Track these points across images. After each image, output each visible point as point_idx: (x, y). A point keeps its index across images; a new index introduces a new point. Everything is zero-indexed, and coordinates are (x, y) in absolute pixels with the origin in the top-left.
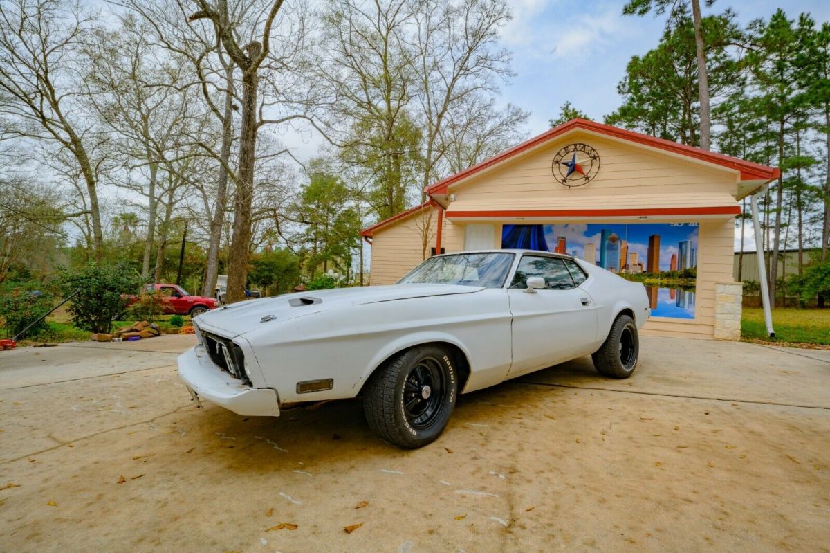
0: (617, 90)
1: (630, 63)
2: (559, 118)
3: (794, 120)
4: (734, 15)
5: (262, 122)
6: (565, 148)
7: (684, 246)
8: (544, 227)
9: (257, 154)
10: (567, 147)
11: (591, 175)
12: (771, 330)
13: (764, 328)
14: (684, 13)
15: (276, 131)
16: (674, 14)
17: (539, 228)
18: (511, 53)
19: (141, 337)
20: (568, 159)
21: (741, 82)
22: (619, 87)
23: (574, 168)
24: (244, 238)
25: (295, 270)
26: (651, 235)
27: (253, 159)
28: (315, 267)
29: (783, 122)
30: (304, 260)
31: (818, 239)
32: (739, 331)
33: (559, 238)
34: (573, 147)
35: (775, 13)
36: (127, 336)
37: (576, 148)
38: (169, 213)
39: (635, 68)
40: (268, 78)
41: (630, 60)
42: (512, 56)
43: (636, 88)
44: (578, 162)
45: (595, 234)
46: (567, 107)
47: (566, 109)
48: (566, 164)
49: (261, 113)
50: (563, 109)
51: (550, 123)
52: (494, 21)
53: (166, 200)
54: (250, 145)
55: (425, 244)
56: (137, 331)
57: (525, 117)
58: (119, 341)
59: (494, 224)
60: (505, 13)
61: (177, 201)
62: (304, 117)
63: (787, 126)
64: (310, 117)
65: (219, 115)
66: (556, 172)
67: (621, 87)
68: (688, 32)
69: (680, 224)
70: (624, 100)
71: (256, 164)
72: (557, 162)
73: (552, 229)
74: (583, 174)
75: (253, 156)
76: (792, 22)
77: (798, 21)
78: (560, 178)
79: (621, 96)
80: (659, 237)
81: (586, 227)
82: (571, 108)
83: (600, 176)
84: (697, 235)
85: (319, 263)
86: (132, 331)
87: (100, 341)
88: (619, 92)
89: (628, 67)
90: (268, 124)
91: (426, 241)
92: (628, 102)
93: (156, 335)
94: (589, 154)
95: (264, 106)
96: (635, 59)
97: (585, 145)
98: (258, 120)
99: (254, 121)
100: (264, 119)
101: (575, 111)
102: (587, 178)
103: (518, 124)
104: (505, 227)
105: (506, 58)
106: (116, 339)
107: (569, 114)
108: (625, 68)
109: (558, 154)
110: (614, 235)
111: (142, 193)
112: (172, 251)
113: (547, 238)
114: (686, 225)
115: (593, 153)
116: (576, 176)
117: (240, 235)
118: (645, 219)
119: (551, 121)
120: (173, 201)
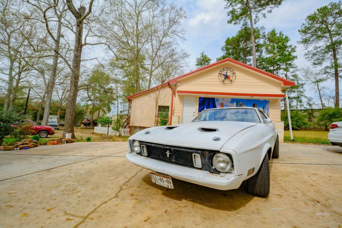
0: (221, 49)
1: (227, 40)
2: (200, 57)
3: (276, 67)
4: (264, 29)
5: (86, 44)
6: (223, 69)
7: (265, 108)
8: (215, 99)
9: (82, 59)
10: (224, 68)
11: (233, 80)
12: (292, 138)
13: (290, 137)
14: (247, 25)
15: (91, 49)
16: (243, 25)
17: (213, 99)
18: (186, 31)
19: (30, 148)
20: (224, 73)
21: (261, 51)
22: (222, 48)
23: (227, 77)
24: (74, 98)
25: (83, 114)
26: (254, 103)
27: (80, 61)
28: (94, 112)
29: (274, 67)
30: (88, 109)
31: (283, 107)
32: (283, 139)
33: (221, 103)
34: (226, 68)
35: (273, 29)
36: (22, 147)
37: (227, 69)
38: (18, 83)
39: (228, 42)
40: (88, 24)
41: (227, 39)
42: (186, 32)
43: (227, 49)
44: (228, 74)
45: (234, 103)
46: (203, 53)
47: (202, 54)
48: (224, 75)
49: (85, 39)
50: (201, 54)
51: (196, 59)
52: (180, 18)
53: (17, 77)
54: (79, 54)
55: (157, 104)
56: (27, 144)
57: (188, 56)
58: (17, 150)
59: (195, 97)
60: (184, 15)
61: (22, 78)
62: (106, 44)
63: (275, 68)
64: (108, 44)
65: (54, 39)
66: (220, 78)
67: (223, 48)
68: (247, 32)
69: (263, 100)
70: (224, 53)
71: (82, 63)
72: (220, 74)
73: (218, 100)
74: (230, 79)
75: (80, 59)
76: (277, 34)
77: (279, 33)
78: (221, 80)
79: (223, 52)
80: (256, 104)
81: (231, 99)
82: (204, 54)
83: (236, 81)
84: (269, 104)
85: (96, 111)
86: (24, 144)
87: (5, 150)
88: (222, 50)
89: (226, 41)
90: (89, 45)
91: (157, 103)
92: (225, 54)
93: (36, 146)
94: (232, 72)
95: (87, 37)
96: (228, 39)
97: (230, 68)
98: (83, 42)
99: (81, 43)
100: (87, 42)
101: (206, 55)
102: (231, 81)
103: (185, 58)
104: (200, 98)
105: (183, 32)
106: (16, 149)
107: (203, 56)
108: (225, 42)
109: (221, 71)
110: (241, 103)
111: (2, 73)
112: (18, 103)
113: (216, 103)
114: (265, 100)
115: (234, 71)
116: (227, 80)
117: (73, 96)
118: (252, 98)
119: (197, 58)
120: (21, 78)
